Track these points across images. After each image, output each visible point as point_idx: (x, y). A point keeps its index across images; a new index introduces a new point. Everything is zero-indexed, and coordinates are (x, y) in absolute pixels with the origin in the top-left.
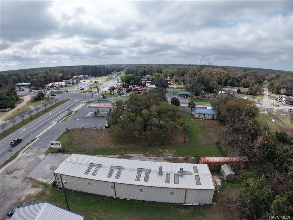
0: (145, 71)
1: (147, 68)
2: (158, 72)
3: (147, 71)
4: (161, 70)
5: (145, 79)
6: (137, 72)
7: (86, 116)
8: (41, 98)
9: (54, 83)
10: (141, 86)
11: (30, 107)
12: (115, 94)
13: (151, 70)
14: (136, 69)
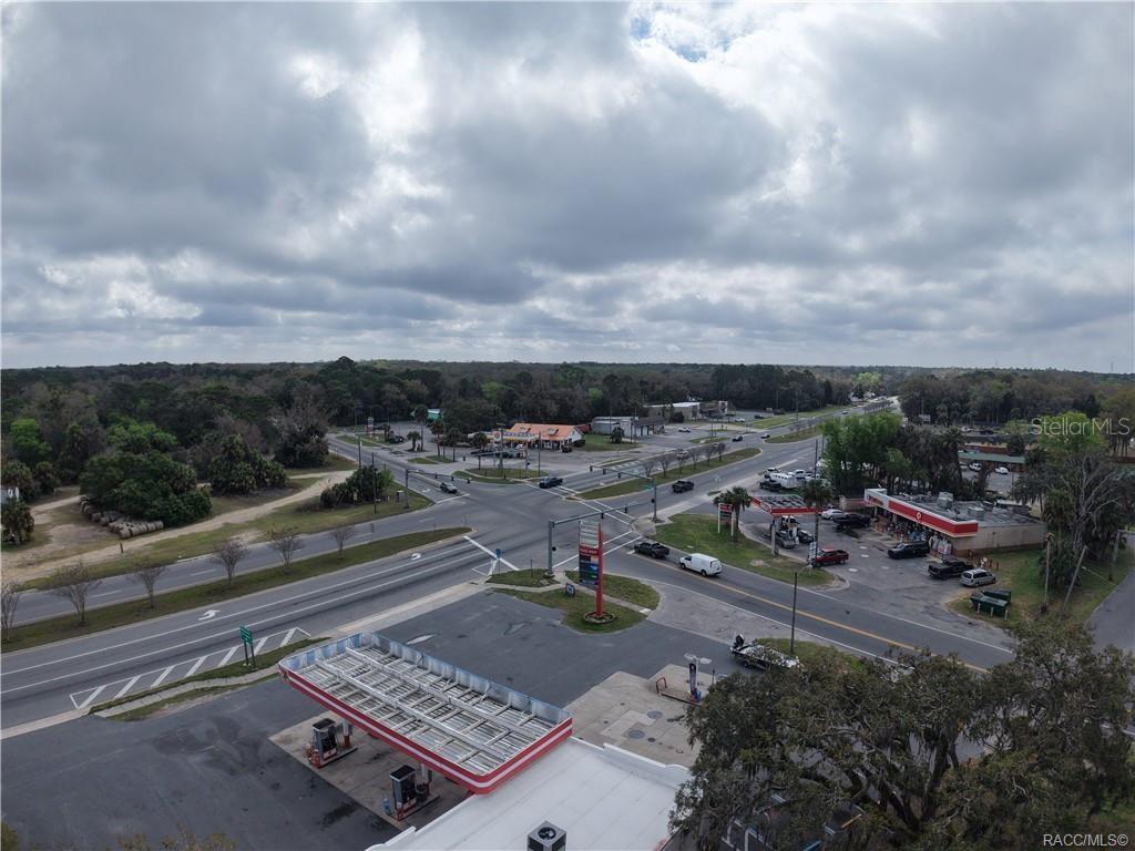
0: (1008, 397)
1: (1017, 382)
2: (1077, 406)
3: (1021, 397)
4: (1092, 397)
5: (999, 440)
6: (965, 400)
7: (273, 738)
8: (355, 495)
9: (527, 426)
10: (944, 497)
11: (243, 535)
12: (749, 536)
13: (1041, 395)
14: (964, 388)
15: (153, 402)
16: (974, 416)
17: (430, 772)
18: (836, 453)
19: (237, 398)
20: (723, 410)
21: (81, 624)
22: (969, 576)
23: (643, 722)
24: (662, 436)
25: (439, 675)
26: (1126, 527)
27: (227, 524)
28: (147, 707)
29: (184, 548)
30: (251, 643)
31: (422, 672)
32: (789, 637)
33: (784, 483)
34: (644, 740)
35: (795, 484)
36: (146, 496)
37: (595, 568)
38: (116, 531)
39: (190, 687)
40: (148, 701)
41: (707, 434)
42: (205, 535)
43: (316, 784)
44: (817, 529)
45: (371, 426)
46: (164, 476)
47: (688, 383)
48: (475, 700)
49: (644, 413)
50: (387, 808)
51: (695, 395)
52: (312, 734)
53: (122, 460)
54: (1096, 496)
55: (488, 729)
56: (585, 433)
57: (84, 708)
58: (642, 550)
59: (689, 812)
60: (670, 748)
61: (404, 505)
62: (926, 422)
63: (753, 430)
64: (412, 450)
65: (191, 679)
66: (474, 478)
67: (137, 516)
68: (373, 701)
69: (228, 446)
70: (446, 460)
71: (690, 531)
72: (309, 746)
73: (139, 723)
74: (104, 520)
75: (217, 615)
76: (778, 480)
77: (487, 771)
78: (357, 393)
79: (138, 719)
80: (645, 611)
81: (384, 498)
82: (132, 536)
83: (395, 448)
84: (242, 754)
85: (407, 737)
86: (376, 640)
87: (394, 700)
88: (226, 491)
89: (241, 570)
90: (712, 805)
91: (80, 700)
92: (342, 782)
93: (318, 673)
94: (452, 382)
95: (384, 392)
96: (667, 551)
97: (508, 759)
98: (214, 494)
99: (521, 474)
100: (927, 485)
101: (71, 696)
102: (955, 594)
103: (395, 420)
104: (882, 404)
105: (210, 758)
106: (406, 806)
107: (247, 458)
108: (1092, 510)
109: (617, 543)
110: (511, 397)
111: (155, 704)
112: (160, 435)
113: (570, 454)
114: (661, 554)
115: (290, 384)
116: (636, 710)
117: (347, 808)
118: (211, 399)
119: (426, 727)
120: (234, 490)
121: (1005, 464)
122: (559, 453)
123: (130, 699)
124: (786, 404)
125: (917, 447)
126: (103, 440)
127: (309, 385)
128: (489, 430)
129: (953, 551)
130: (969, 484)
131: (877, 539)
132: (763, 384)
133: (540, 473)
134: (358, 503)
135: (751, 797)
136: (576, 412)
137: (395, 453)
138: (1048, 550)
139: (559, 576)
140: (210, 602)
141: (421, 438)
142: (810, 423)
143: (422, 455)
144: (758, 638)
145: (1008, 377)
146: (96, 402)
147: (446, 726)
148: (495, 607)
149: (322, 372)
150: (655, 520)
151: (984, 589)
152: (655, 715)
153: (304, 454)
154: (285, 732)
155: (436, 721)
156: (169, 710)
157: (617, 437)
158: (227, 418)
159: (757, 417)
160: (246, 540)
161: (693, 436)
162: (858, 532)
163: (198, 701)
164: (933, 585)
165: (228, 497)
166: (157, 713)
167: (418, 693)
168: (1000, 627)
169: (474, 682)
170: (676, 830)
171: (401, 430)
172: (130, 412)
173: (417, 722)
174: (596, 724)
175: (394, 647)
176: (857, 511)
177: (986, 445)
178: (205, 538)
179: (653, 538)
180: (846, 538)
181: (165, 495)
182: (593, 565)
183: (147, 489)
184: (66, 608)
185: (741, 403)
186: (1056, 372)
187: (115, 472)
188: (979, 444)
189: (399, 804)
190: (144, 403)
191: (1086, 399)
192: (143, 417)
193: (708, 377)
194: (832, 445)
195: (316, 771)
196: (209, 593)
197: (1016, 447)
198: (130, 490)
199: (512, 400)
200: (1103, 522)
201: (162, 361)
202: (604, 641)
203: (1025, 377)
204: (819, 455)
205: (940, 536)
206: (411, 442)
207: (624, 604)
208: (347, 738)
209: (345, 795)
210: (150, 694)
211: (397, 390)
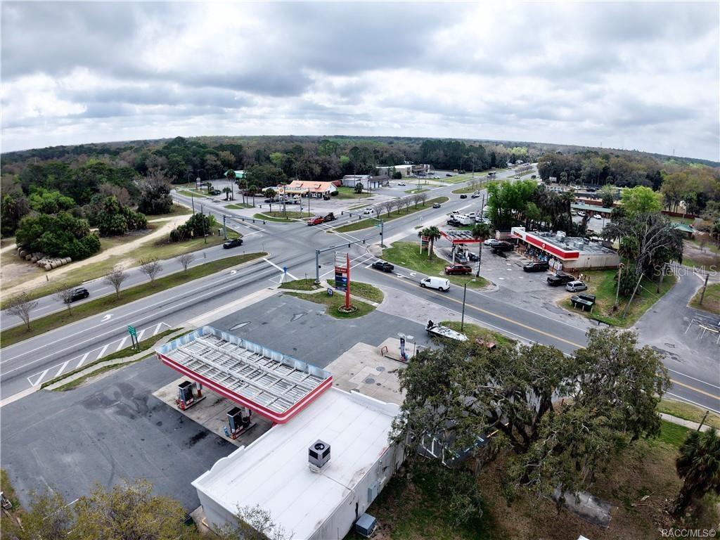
0: (606, 169)
1: (613, 160)
3: (614, 169)
4: (659, 173)
5: (597, 196)
6: (578, 169)
7: (155, 394)
8: (192, 233)
9: (301, 182)
10: (560, 234)
11: (123, 263)
12: (439, 255)
13: (626, 169)
14: (579, 161)
15: (57, 176)
16: (583, 180)
17: (250, 411)
18: (495, 203)
19: (111, 170)
20: (427, 171)
21: (27, 331)
22: (571, 285)
23: (373, 373)
24: (387, 188)
25: (252, 352)
26: (671, 261)
27: (112, 256)
28: (75, 381)
29: (86, 275)
30: (135, 334)
31: (242, 350)
32: (461, 321)
33: (462, 221)
34: (375, 385)
35: (469, 222)
36: (59, 242)
37: (345, 280)
38: (42, 266)
39: (100, 365)
40: (76, 377)
41: (416, 187)
42: (99, 264)
43: (183, 421)
44: (480, 251)
45: (199, 183)
46: (69, 228)
47: (405, 152)
48: (275, 366)
49: (376, 173)
50: (226, 432)
51: (409, 160)
52: (179, 390)
53: (41, 219)
54: (653, 242)
55: (283, 384)
56: (338, 186)
57: (37, 386)
58: (378, 267)
59: (399, 432)
60: (390, 389)
61: (223, 238)
62: (554, 182)
63: (445, 184)
64: (226, 200)
65: (101, 360)
66: (267, 218)
67: (54, 255)
68: (214, 370)
69: (108, 204)
70: (249, 206)
71: (403, 253)
72: (177, 398)
73: (72, 391)
74: (33, 259)
75: (112, 317)
76: (459, 219)
77: (284, 410)
78: (188, 161)
79: (71, 389)
80: (375, 304)
81: (210, 234)
82: (52, 268)
83: (216, 198)
84: (138, 406)
85: (235, 391)
86: (213, 331)
87: (226, 369)
88: (109, 234)
89: (124, 286)
90: (413, 427)
91: (34, 380)
92: (198, 418)
93: (179, 354)
94: (250, 152)
95: (207, 160)
96: (392, 268)
97: (295, 403)
98: (101, 236)
99: (298, 216)
100: (551, 225)
101: (28, 379)
102: (562, 296)
103: (214, 179)
104: (527, 169)
105: (118, 409)
106: (237, 431)
107: (121, 211)
108: (651, 249)
109: (359, 261)
110: (289, 162)
111: (80, 378)
112: (63, 199)
113: (329, 201)
114: (389, 269)
115: (145, 157)
116: (370, 366)
117: (203, 434)
118: (94, 172)
119: (247, 385)
120: (114, 232)
121: (600, 213)
122: (322, 201)
123: (65, 377)
124: (466, 167)
125: (546, 202)
126: (27, 205)
127: (157, 157)
128: (275, 186)
129: (563, 269)
130: (576, 226)
131: (517, 259)
132: (452, 154)
133: (310, 215)
134: (194, 238)
135: (434, 423)
136: (332, 172)
137: (216, 202)
138: (620, 272)
139: (323, 283)
140: (107, 309)
141: (232, 192)
142: (481, 180)
143: (233, 203)
144: (442, 321)
145: (607, 155)
146: (20, 179)
147: (258, 384)
148: (284, 304)
149: (165, 148)
150: (382, 246)
151: (580, 293)
152: (381, 369)
153: (158, 205)
154: (162, 390)
155: (253, 380)
156: (90, 381)
157: (359, 189)
158: (106, 186)
159: (448, 175)
160: (125, 266)
161: (406, 188)
162: (507, 254)
163: (107, 374)
164: (549, 289)
165: (110, 237)
166: (82, 384)
167: (240, 364)
168: (587, 318)
169: (274, 355)
170: (392, 441)
171: (218, 185)
172: (42, 184)
173: (241, 382)
174: (347, 375)
175: (224, 335)
176: (506, 240)
177: (589, 199)
178: (98, 266)
179: (380, 257)
180: (498, 257)
181: (71, 240)
182: (344, 278)
183: (59, 237)
184: (17, 321)
185: (439, 165)
186: (638, 153)
187: (38, 228)
188: (585, 199)
189: (233, 430)
190: (51, 178)
191: (655, 173)
192: (52, 187)
193: (417, 147)
194: (493, 199)
195: (182, 412)
196: (105, 303)
197: (608, 202)
198: (48, 238)
199: (290, 165)
200: (655, 257)
201: (59, 145)
202: (351, 324)
203: (618, 156)
204: (485, 203)
205: (556, 259)
206: (225, 194)
207: (363, 300)
208: (199, 391)
209: (201, 426)
210: (76, 372)
211: (214, 158)
